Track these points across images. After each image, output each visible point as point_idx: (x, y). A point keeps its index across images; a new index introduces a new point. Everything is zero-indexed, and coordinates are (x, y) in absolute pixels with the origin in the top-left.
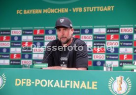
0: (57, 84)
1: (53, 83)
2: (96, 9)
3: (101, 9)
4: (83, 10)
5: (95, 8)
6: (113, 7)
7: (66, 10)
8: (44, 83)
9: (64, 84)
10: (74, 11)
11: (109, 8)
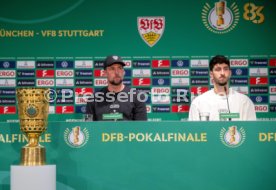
0: (157, 137)
1: (153, 137)
2: (78, 33)
3: (85, 33)
4: (57, 34)
5: (76, 32)
6: (102, 31)
7: (31, 34)
8: (140, 137)
9: (166, 137)
10: (44, 35)
11: (96, 33)
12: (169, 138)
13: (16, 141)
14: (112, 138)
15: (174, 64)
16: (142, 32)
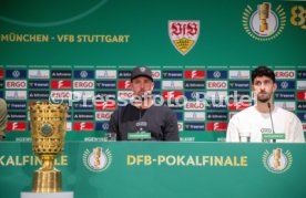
0: (190, 161)
1: (185, 160)
2: (100, 38)
3: (108, 39)
4: (76, 39)
5: (97, 36)
6: (127, 37)
7: (46, 38)
8: (171, 160)
9: (201, 161)
10: (60, 40)
11: (121, 39)
12: (204, 162)
13: (28, 164)
14: (139, 161)
15: (210, 75)
16: (173, 38)
